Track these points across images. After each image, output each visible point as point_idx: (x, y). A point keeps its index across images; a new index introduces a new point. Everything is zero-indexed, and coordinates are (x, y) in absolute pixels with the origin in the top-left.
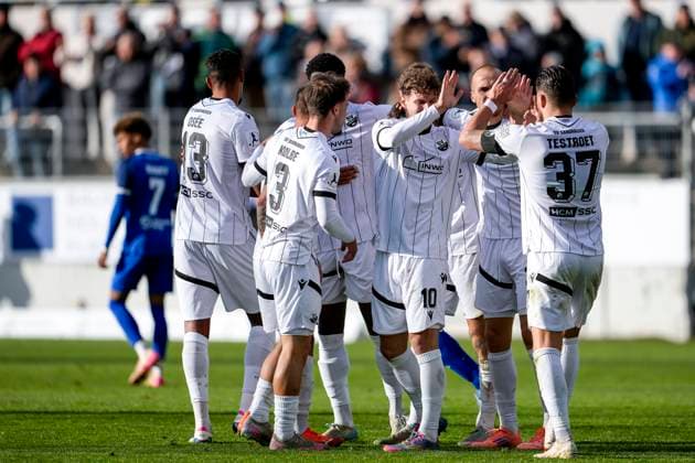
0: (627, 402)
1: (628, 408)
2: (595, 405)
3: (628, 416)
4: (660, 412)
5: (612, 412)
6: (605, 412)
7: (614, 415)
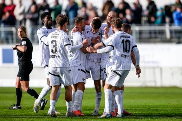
0: (167, 104)
1: (168, 105)
2: (159, 105)
3: (168, 107)
4: (176, 106)
5: (163, 106)
6: (162, 106)
7: (164, 107)
